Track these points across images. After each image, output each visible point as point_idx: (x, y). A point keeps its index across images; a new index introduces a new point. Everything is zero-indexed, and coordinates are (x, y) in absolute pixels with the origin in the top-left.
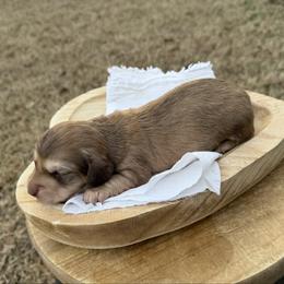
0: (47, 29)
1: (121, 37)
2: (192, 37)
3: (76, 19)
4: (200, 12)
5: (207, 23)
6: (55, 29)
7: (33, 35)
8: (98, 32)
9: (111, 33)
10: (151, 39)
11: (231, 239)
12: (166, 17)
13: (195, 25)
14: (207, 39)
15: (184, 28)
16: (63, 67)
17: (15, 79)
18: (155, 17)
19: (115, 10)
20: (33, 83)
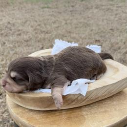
0: (39, 25)
1: (74, 35)
2: (110, 41)
3: (54, 22)
4: (118, 29)
5: (120, 36)
6: (43, 25)
7: (32, 27)
8: (64, 30)
9: (70, 32)
10: (89, 38)
11: (86, 117)
12: (99, 29)
13: (113, 36)
14: (117, 43)
15: (107, 36)
16: (43, 45)
17: (19, 46)
18: (94, 28)
19: (75, 21)
20: (27, 50)
